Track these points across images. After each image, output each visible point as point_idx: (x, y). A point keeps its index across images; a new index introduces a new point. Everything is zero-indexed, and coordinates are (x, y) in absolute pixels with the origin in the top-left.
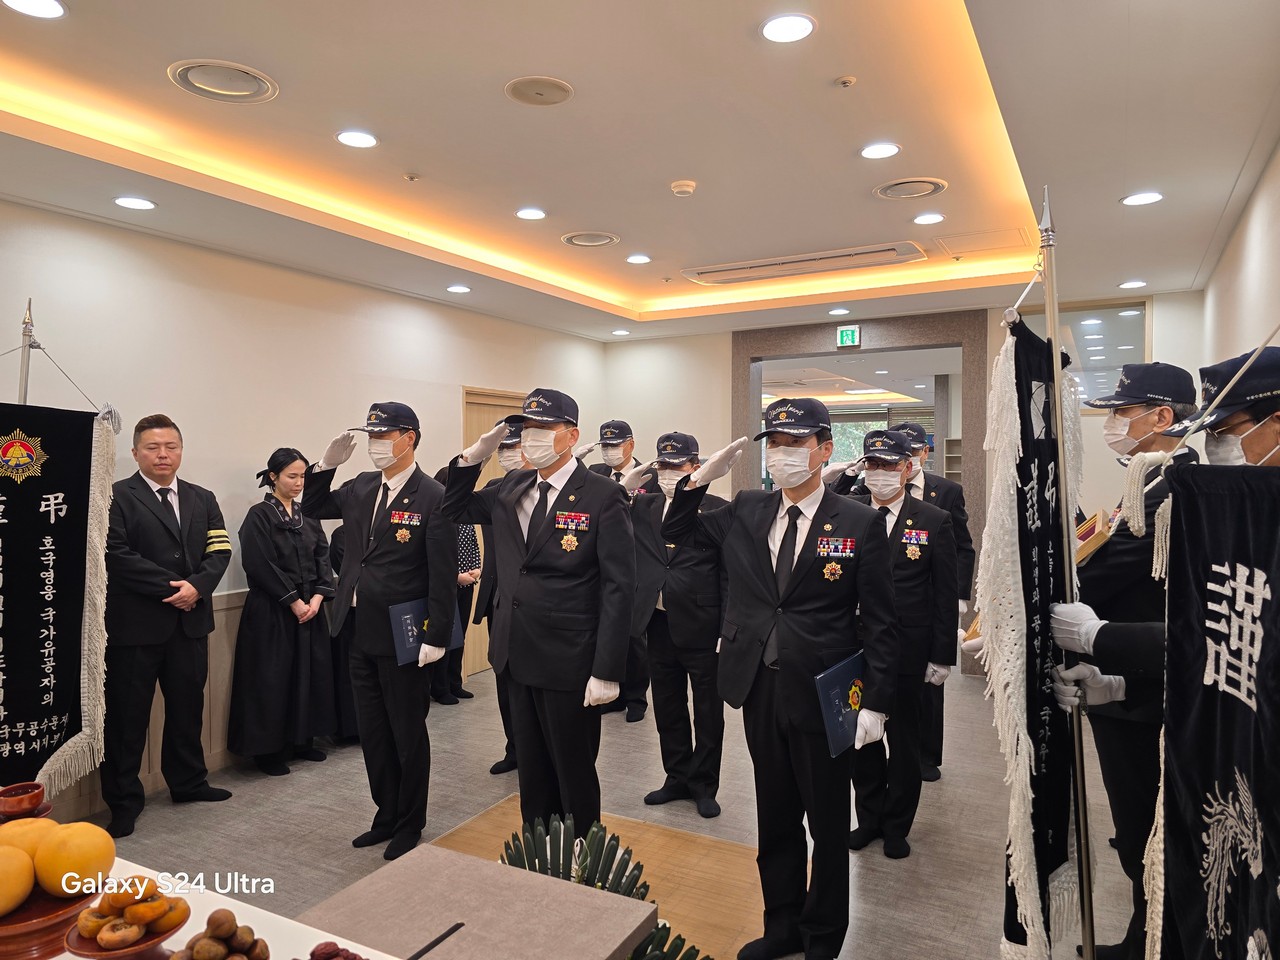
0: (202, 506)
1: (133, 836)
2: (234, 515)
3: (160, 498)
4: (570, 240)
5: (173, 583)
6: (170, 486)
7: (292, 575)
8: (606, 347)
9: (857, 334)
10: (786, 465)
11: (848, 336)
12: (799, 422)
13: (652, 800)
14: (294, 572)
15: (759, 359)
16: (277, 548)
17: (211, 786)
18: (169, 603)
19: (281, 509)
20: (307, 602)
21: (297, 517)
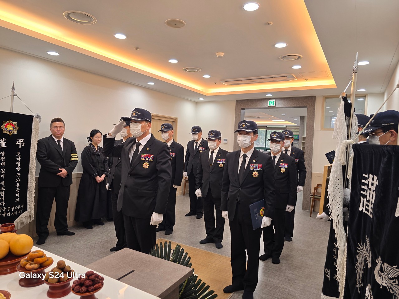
0: (70, 146)
1: (45, 244)
2: (80, 149)
3: (57, 143)
4: (185, 70)
5: (60, 169)
6: (61, 140)
7: (96, 168)
8: (197, 103)
9: (275, 102)
10: (244, 140)
11: (272, 103)
12: (249, 128)
13: (202, 242)
14: (97, 167)
15: (244, 109)
16: (92, 160)
17: (69, 231)
18: (58, 175)
19: (94, 148)
20: (100, 177)
21: (99, 151)
